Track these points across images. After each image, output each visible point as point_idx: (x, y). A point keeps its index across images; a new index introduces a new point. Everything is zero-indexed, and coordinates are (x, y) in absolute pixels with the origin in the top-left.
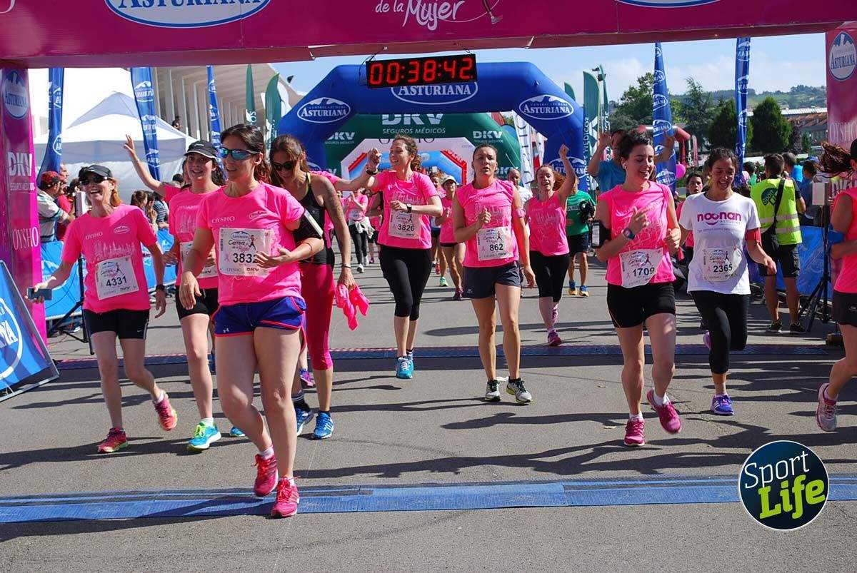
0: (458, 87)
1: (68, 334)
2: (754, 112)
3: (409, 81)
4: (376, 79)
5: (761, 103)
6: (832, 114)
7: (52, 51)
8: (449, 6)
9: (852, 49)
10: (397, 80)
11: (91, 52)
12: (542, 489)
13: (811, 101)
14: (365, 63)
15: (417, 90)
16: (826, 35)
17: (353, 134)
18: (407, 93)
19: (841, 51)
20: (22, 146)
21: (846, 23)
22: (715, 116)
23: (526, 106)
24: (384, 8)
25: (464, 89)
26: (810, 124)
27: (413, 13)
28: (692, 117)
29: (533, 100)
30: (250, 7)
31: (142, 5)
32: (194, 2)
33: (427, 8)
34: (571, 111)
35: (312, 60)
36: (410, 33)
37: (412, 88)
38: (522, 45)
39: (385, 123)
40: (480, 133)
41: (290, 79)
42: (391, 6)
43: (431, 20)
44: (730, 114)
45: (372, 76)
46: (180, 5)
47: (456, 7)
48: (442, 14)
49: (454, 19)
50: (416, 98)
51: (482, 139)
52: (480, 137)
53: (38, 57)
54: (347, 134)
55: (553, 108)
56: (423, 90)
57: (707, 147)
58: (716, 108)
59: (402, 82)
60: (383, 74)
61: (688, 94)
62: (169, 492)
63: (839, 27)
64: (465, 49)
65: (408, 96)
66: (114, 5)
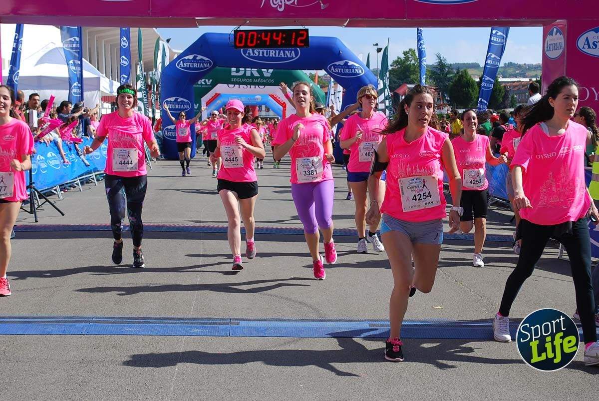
0: (286, 52)
4: (240, 42)
7: (20, 12)
9: (561, 38)
10: (255, 44)
11: (46, 15)
12: (354, 326)
13: (517, 73)
14: (233, 33)
15: (259, 52)
16: (543, 28)
17: (211, 81)
18: (252, 54)
19: (554, 40)
21: (558, 21)
22: (453, 81)
23: (332, 67)
25: (291, 54)
26: (516, 89)
28: (439, 80)
29: (337, 63)
34: (362, 73)
36: (267, 13)
37: (255, 51)
38: (340, 25)
39: (232, 74)
41: (168, 41)
43: (280, 4)
44: (464, 79)
45: (238, 41)
49: (296, 4)
50: (258, 58)
53: (9, 15)
54: (207, 80)
55: (350, 70)
56: (263, 53)
57: (447, 100)
58: (454, 75)
59: (257, 46)
60: (245, 39)
61: (436, 64)
62: (99, 318)
63: (553, 24)
64: (302, 25)
65: (252, 56)
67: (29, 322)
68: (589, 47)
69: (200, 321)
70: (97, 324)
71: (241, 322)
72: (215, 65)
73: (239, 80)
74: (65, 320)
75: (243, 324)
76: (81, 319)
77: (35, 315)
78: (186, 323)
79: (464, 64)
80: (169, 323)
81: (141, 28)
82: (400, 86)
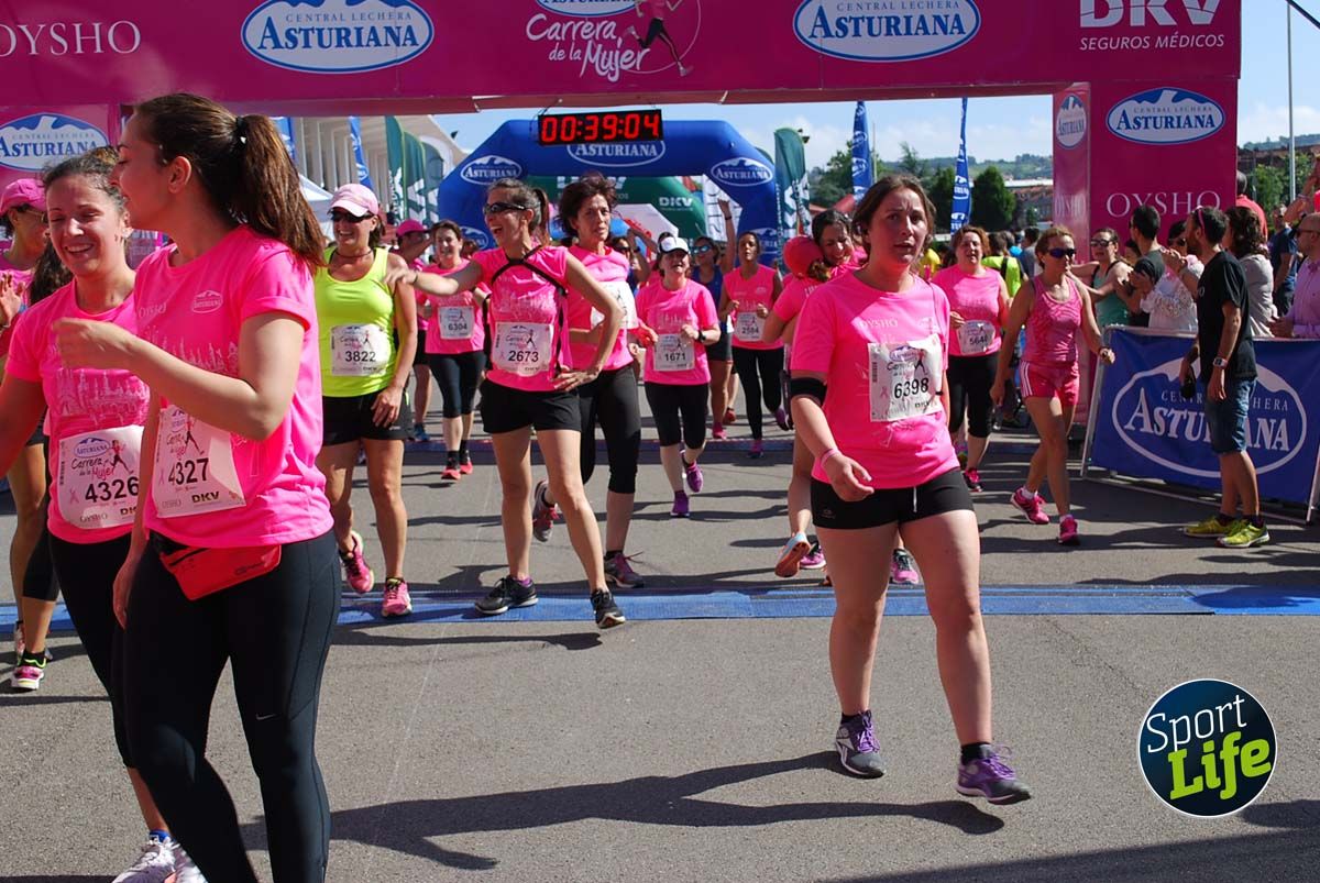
2: (975, 182)
3: (587, 138)
4: (549, 135)
5: (983, 173)
6: (1058, 187)
8: (632, 53)
9: (1082, 113)
10: (572, 137)
14: (536, 118)
15: (597, 149)
16: (1053, 97)
18: (586, 153)
19: (1067, 116)
21: (1075, 84)
23: (719, 170)
24: (559, 55)
26: (1036, 197)
27: (592, 61)
29: (727, 163)
30: (407, 51)
31: (283, 45)
32: (344, 44)
33: (608, 56)
34: (770, 176)
35: (475, 111)
36: (588, 84)
37: (591, 147)
38: (715, 100)
39: (560, 186)
40: (667, 199)
41: (453, 135)
42: (567, 53)
43: (612, 69)
44: (948, 184)
45: (544, 133)
46: (326, 47)
47: (640, 56)
48: (625, 64)
49: (638, 68)
51: (669, 206)
52: (666, 204)
55: (749, 173)
56: (604, 150)
59: (579, 140)
60: (557, 130)
61: (901, 161)
63: (1068, 89)
64: (650, 103)
65: (586, 156)
66: (252, 46)
68: (1128, 127)
72: (525, 173)
79: (949, 159)
81: (397, 117)
82: (841, 198)
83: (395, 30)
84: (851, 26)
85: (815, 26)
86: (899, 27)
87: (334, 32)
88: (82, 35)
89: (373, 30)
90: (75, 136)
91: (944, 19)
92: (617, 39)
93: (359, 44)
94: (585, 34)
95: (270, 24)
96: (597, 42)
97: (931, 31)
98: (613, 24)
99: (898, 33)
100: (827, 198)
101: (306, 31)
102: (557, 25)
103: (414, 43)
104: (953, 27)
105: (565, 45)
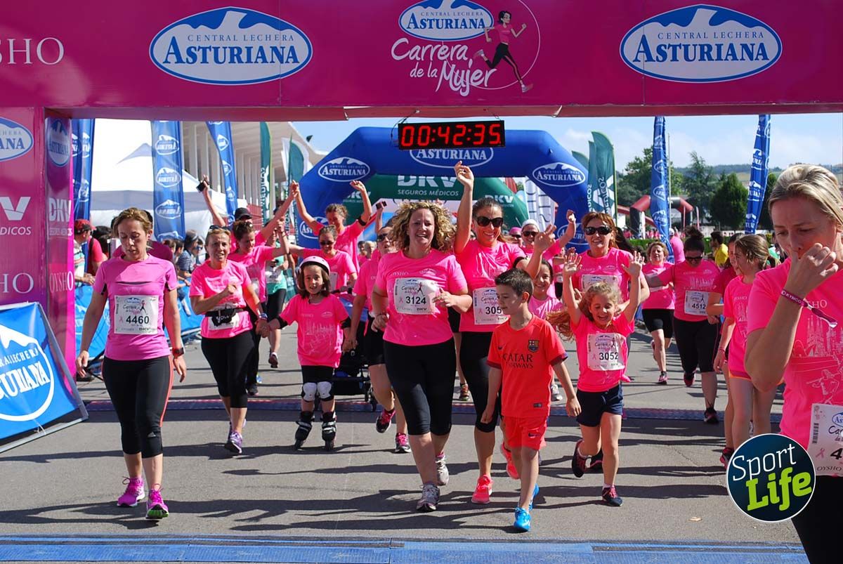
0: (474, 152)
1: (96, 376)
4: (407, 141)
7: (98, 102)
8: (481, 73)
10: (427, 143)
11: (134, 105)
12: (570, 549)
14: (397, 126)
15: (435, 153)
18: (425, 156)
20: (63, 192)
22: (716, 190)
23: (540, 173)
24: (419, 73)
25: (480, 153)
27: (447, 78)
28: (694, 190)
29: (546, 167)
30: (289, 67)
31: (185, 61)
33: (460, 74)
34: (582, 179)
35: (346, 120)
36: (442, 98)
38: (550, 114)
39: (400, 184)
40: (491, 197)
41: (309, 139)
42: (426, 72)
43: (464, 86)
44: (732, 187)
45: (404, 138)
46: (221, 63)
47: (488, 75)
48: (474, 81)
49: (486, 86)
50: (434, 161)
53: (83, 107)
55: (565, 176)
56: (441, 154)
57: (708, 219)
58: (717, 182)
59: (432, 146)
60: (414, 136)
61: (689, 167)
62: (203, 537)
64: (495, 116)
65: (425, 159)
66: (158, 60)
67: (103, 543)
69: (346, 542)
70: (199, 546)
71: (406, 542)
72: (372, 172)
73: (409, 192)
74: (155, 539)
75: (409, 546)
76: (177, 539)
77: (113, 533)
78: (328, 545)
79: (732, 166)
80: (302, 545)
81: (267, 123)
82: (638, 198)
83: (280, 50)
84: (669, 52)
85: (639, 52)
86: (711, 53)
87: (228, 50)
88: (14, 49)
89: (261, 49)
90: (4, 133)
91: (750, 47)
92: (468, 60)
93: (249, 61)
94: (443, 55)
95: (174, 42)
96: (451, 63)
97: (739, 57)
98: (465, 48)
99: (710, 59)
100: (626, 198)
101: (204, 49)
102: (418, 48)
103: (296, 61)
104: (758, 54)
105: (424, 65)
